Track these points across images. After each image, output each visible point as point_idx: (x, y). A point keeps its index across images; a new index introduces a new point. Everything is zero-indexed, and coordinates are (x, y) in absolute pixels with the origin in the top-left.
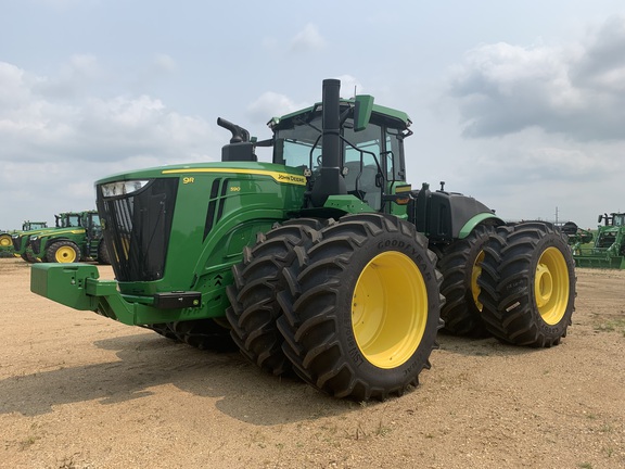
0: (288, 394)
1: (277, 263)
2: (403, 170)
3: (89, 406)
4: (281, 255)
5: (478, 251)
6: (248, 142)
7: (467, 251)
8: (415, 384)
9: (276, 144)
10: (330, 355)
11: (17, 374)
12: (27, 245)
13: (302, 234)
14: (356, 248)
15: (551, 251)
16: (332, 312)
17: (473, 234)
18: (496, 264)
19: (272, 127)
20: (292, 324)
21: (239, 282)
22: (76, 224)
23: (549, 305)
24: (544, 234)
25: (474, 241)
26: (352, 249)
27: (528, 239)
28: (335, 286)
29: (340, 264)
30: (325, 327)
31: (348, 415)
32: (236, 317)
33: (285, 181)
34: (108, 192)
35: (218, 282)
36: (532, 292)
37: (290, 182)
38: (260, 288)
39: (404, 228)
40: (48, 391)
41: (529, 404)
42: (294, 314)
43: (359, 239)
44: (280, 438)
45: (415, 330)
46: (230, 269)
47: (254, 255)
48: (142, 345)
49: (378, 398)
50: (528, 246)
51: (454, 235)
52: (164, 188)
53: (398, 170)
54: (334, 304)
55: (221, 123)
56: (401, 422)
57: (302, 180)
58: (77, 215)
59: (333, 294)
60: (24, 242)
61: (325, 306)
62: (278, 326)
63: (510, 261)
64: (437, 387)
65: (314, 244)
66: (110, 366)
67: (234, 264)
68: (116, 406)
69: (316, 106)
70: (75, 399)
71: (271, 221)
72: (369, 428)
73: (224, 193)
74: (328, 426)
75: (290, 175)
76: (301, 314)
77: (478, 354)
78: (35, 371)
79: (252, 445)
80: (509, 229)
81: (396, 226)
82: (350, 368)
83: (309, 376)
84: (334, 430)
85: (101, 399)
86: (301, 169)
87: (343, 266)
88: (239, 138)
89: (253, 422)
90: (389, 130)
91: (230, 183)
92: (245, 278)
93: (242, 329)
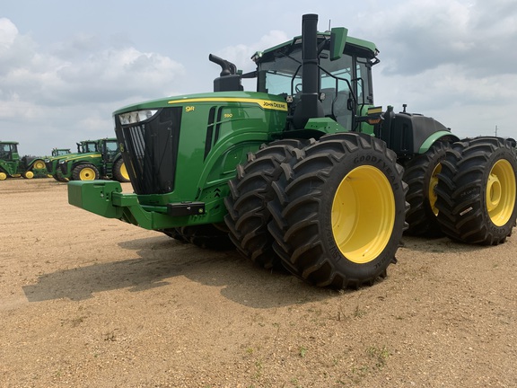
0: (277, 284)
1: (266, 178)
2: (371, 95)
3: (121, 293)
4: (269, 171)
5: (435, 164)
6: (235, 75)
7: (426, 164)
8: (383, 275)
9: (260, 75)
10: (314, 253)
11: (63, 268)
12: (57, 168)
13: (286, 152)
14: (335, 164)
15: (502, 163)
16: (315, 218)
17: (431, 149)
18: (453, 175)
19: (255, 60)
20: (281, 228)
21: (235, 194)
22: (94, 149)
23: (497, 210)
24: (496, 148)
25: (432, 156)
26: (332, 164)
27: (482, 153)
28: (318, 196)
29: (322, 178)
30: (309, 230)
31: (329, 301)
32: (233, 223)
33: (269, 107)
34: (125, 121)
35: (217, 194)
36: (484, 199)
37: (273, 108)
38: (253, 199)
39: (377, 145)
40: (87, 281)
41: (483, 292)
42: (283, 219)
43: (338, 155)
44: (276, 319)
45: (384, 232)
46: (226, 183)
47: (246, 171)
48: (156, 245)
49: (353, 287)
50: (482, 159)
51: (415, 151)
52: (170, 115)
53: (367, 94)
54: (317, 211)
55: (212, 58)
56: (374, 307)
57: (283, 106)
58: (93, 142)
59: (316, 202)
60: (54, 166)
61: (309, 213)
62: (269, 229)
63: (465, 172)
64: (402, 278)
65: (298, 161)
66: (133, 262)
67: (229, 179)
68: (141, 293)
69: (295, 39)
70: (109, 288)
71: (258, 142)
72: (348, 311)
73: (219, 119)
74: (313, 309)
75: (273, 102)
76: (288, 220)
77: (434, 251)
78: (76, 266)
79: (254, 324)
80: (464, 144)
81: (370, 143)
82: (331, 263)
83: (296, 270)
84: (319, 313)
85: (129, 288)
86: (283, 97)
87: (325, 179)
88: (228, 71)
89: (252, 306)
90: (358, 59)
91: (224, 111)
92: (239, 191)
93: (239, 232)
